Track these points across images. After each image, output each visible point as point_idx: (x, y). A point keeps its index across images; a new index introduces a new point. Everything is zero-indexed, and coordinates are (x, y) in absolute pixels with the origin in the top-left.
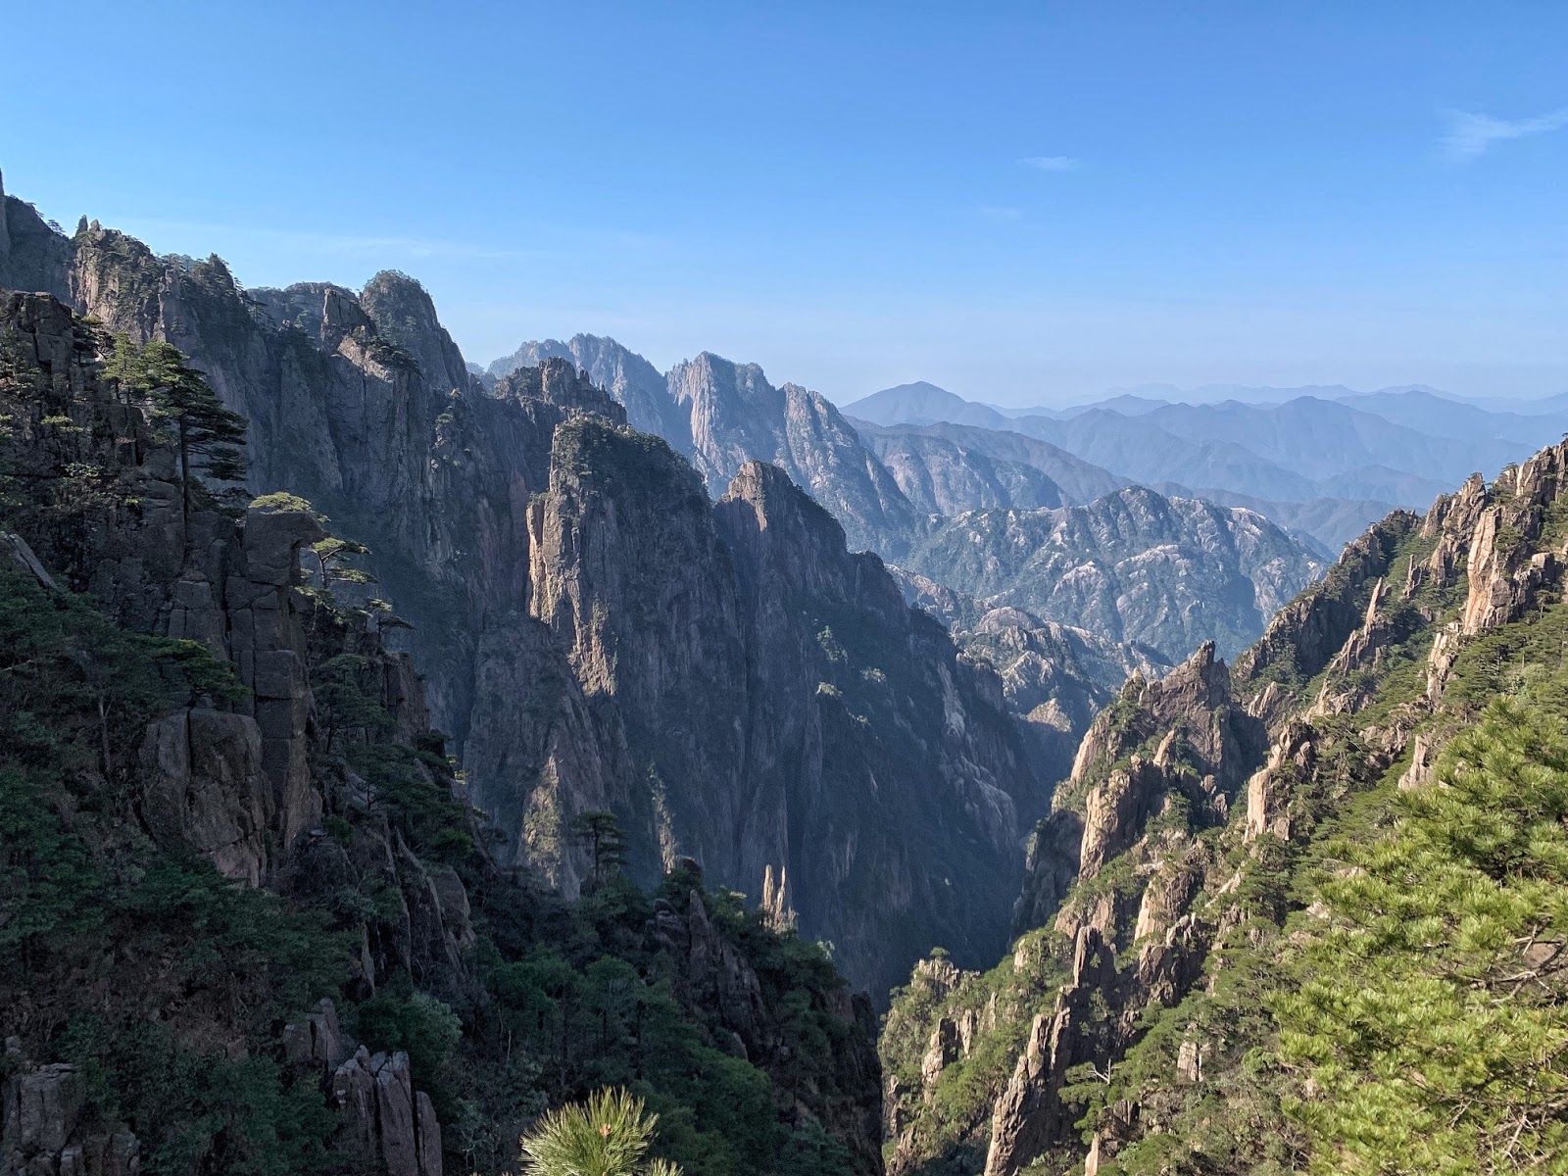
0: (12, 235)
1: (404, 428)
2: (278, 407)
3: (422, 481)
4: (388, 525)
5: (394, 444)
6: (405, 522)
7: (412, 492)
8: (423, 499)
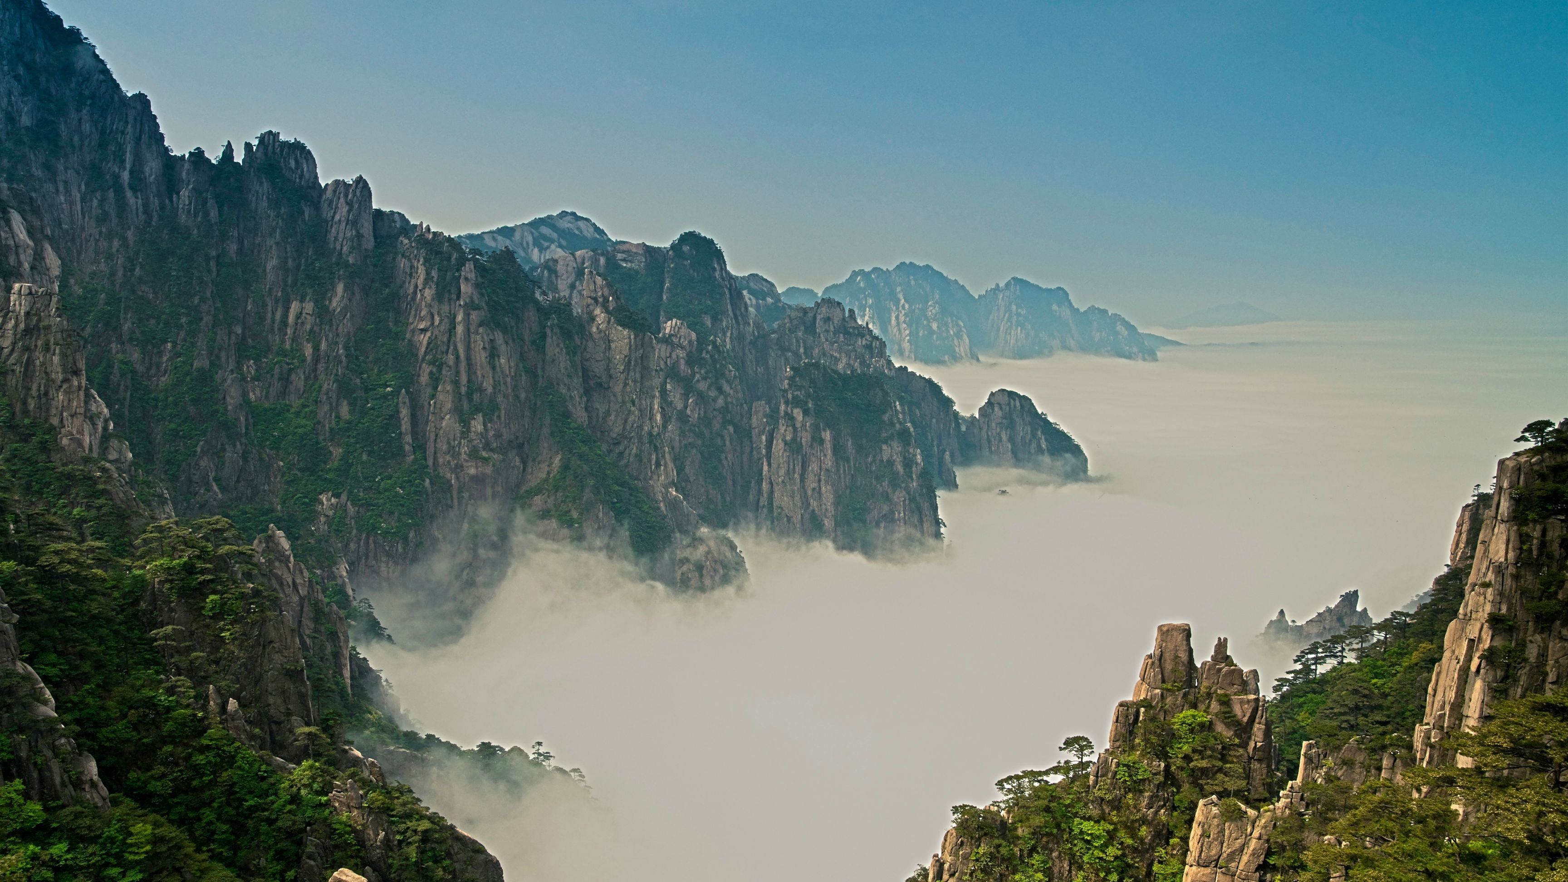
0: (375, 237)
1: (638, 376)
2: (543, 361)
3: (650, 419)
4: (621, 454)
5: (628, 389)
6: (634, 451)
7: (641, 427)
8: (650, 434)
